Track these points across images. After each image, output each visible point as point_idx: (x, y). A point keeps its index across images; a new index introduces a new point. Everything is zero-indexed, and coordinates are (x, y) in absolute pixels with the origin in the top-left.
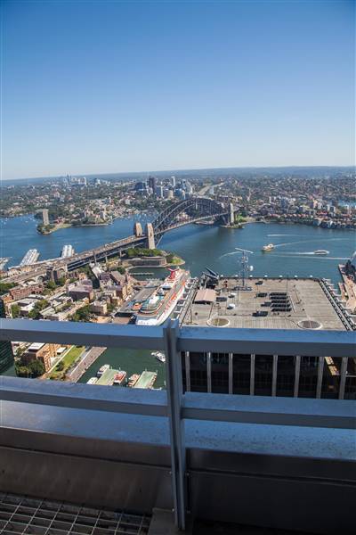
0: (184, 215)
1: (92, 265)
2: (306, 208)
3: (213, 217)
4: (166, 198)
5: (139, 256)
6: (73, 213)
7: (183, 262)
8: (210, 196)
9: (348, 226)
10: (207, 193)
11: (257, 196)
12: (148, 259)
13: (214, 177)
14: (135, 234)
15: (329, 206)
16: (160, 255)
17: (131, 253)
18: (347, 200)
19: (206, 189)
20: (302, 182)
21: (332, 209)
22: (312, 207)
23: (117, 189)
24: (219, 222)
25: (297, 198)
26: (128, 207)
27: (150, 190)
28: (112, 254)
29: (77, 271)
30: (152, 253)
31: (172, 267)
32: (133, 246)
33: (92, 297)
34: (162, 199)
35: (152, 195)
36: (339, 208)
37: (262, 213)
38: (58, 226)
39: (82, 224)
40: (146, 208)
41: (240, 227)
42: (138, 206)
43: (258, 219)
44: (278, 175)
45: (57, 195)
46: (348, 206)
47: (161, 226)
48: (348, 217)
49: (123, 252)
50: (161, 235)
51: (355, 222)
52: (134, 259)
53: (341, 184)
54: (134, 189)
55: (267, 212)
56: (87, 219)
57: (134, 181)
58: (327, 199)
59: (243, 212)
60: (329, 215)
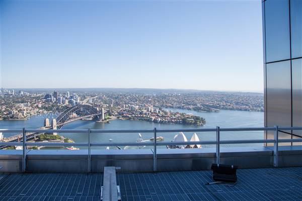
0: (75, 114)
2: (145, 111)
3: (92, 116)
4: (63, 104)
5: (47, 139)
6: (4, 111)
8: (90, 103)
9: (169, 122)
10: (88, 102)
11: (117, 104)
12: (53, 142)
13: (92, 93)
14: (45, 125)
15: (157, 110)
16: (60, 139)
17: (42, 137)
18: (167, 107)
19: (87, 99)
20: (142, 97)
21: (159, 112)
22: (148, 111)
23: (34, 98)
24: (96, 119)
25: (139, 106)
26: (40, 108)
27: (54, 99)
30: (55, 138)
32: (44, 133)
34: (61, 105)
35: (55, 102)
36: (163, 111)
37: (120, 114)
39: (10, 119)
40: (51, 109)
41: (108, 122)
42: (46, 109)
43: (118, 118)
44: (127, 93)
46: (167, 110)
47: (61, 120)
48: (168, 116)
49: (37, 137)
50: (61, 126)
51: (172, 119)
52: (43, 141)
53: (162, 98)
54: (45, 98)
55: (123, 114)
56: (13, 115)
57: (44, 94)
58: (156, 107)
59: (109, 113)
60: (158, 115)
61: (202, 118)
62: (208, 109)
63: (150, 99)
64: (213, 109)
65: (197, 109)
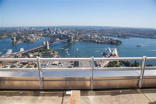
0: (58, 39)
1: (29, 54)
2: (93, 37)
4: (53, 34)
5: (44, 51)
6: (24, 38)
7: (57, 53)
8: (66, 34)
9: (104, 43)
10: (65, 33)
11: (80, 34)
12: (47, 52)
13: (67, 28)
14: (43, 45)
15: (99, 37)
16: (51, 51)
17: (42, 50)
18: (104, 35)
19: (65, 32)
20: (92, 30)
21: (100, 38)
22: (94, 37)
23: (38, 31)
24: (68, 41)
25: (90, 35)
26: (41, 36)
28: (36, 51)
29: (25, 56)
30: (48, 50)
31: (54, 54)
32: (43, 48)
33: (29, 64)
34: (52, 34)
35: (49, 33)
36: (102, 37)
37: (81, 39)
38: (19, 42)
39: (27, 42)
40: (47, 37)
41: (74, 43)
42: (44, 36)
43: (80, 41)
44: (85, 28)
45: (19, 32)
46: (104, 37)
47: (51, 42)
48: (104, 40)
49: (39, 50)
50: (51, 45)
51: (106, 41)
52: (43, 52)
53: (102, 31)
54: (43, 31)
55: (82, 39)
56: (28, 40)
57: (43, 29)
58: (99, 35)
59: (75, 38)
60: (99, 40)
61: (120, 41)
62: (124, 37)
63: (96, 32)
64: (127, 37)
65: (119, 37)
